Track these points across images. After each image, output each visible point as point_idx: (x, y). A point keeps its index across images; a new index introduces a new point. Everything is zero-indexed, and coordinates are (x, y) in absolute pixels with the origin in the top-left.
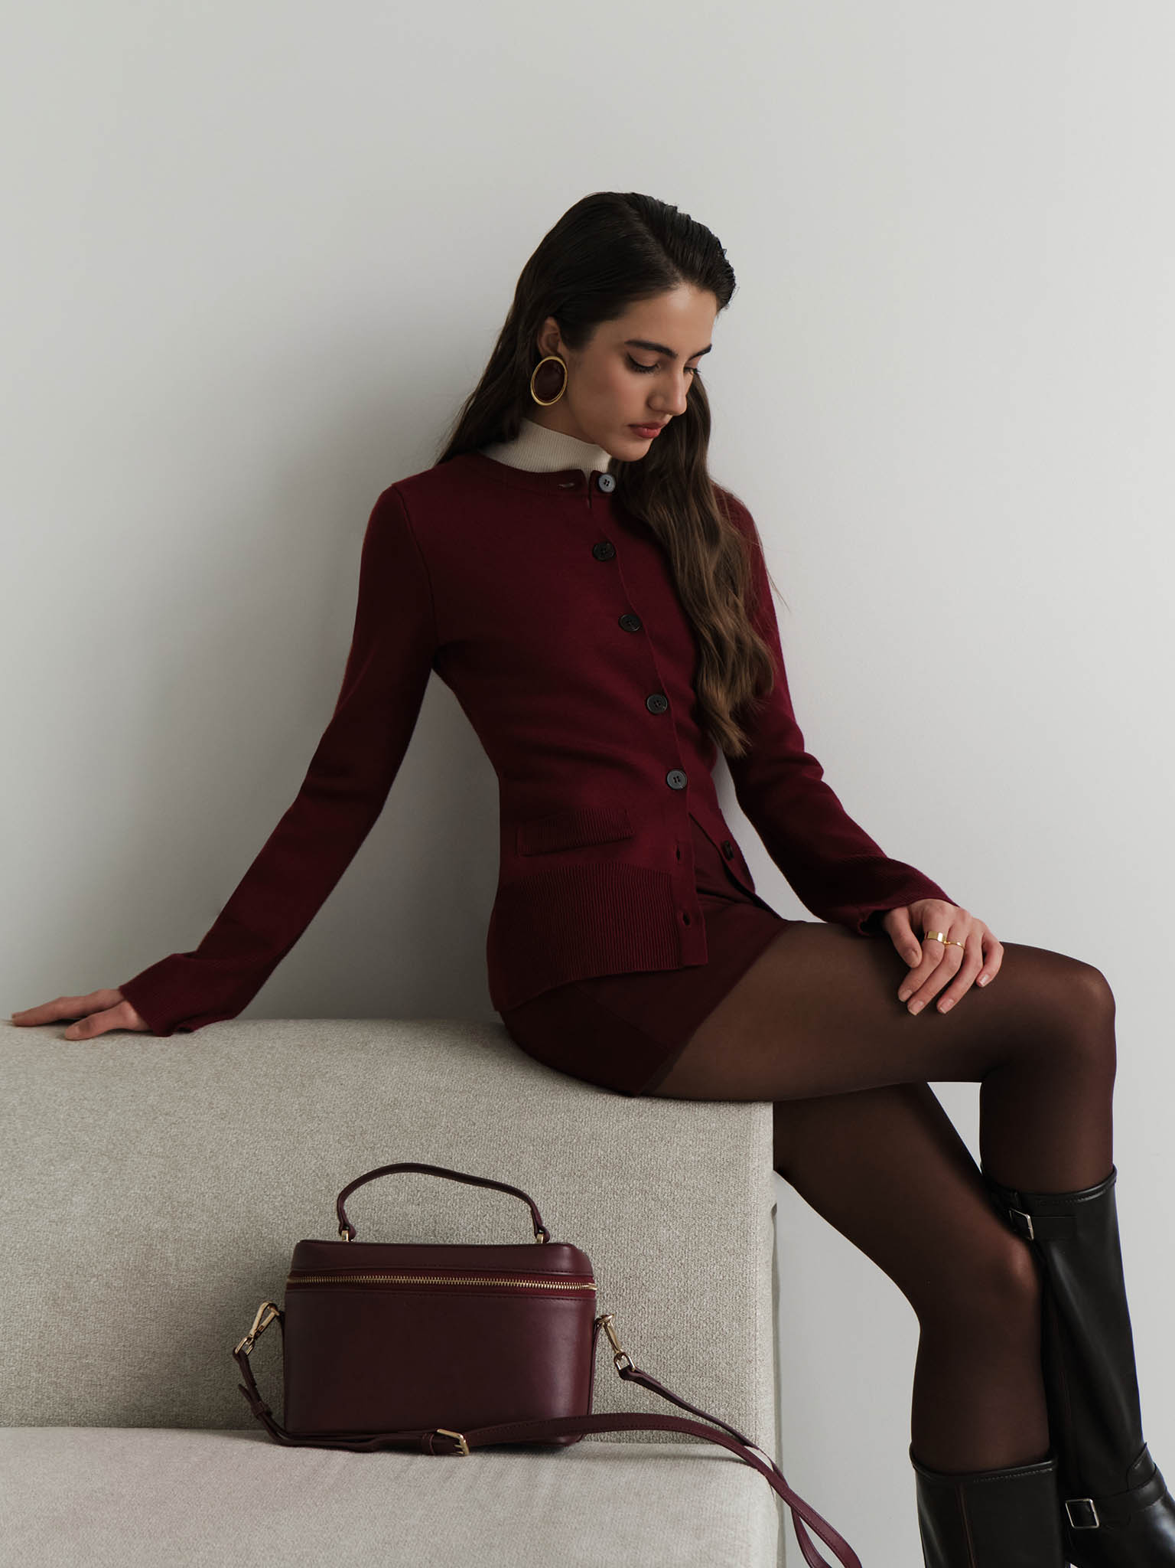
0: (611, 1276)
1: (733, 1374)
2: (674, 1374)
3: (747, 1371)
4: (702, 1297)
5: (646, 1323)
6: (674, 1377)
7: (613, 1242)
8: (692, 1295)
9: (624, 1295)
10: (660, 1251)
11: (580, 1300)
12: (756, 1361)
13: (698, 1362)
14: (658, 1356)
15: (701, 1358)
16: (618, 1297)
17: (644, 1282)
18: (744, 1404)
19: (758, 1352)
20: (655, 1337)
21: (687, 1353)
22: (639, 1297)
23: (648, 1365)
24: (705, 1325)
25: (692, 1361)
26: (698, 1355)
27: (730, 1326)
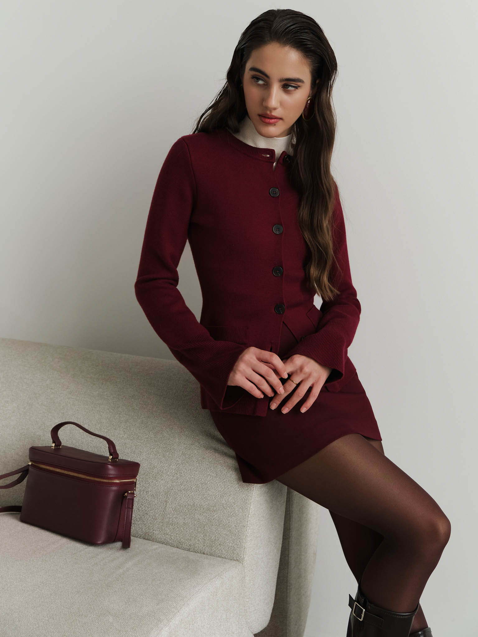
0: (196, 482)
1: (237, 531)
2: (214, 526)
3: (243, 530)
4: (229, 497)
5: (206, 503)
6: (213, 527)
7: (199, 468)
8: (226, 495)
9: (200, 490)
10: (216, 475)
11: (118, 487)
12: (247, 526)
13: (224, 523)
14: (208, 518)
15: (225, 522)
16: (197, 491)
17: (208, 486)
18: (239, 543)
19: (248, 523)
20: (209, 510)
21: (220, 519)
22: (205, 492)
23: (204, 521)
24: (228, 508)
25: (221, 522)
26: (224, 520)
27: (238, 511)
